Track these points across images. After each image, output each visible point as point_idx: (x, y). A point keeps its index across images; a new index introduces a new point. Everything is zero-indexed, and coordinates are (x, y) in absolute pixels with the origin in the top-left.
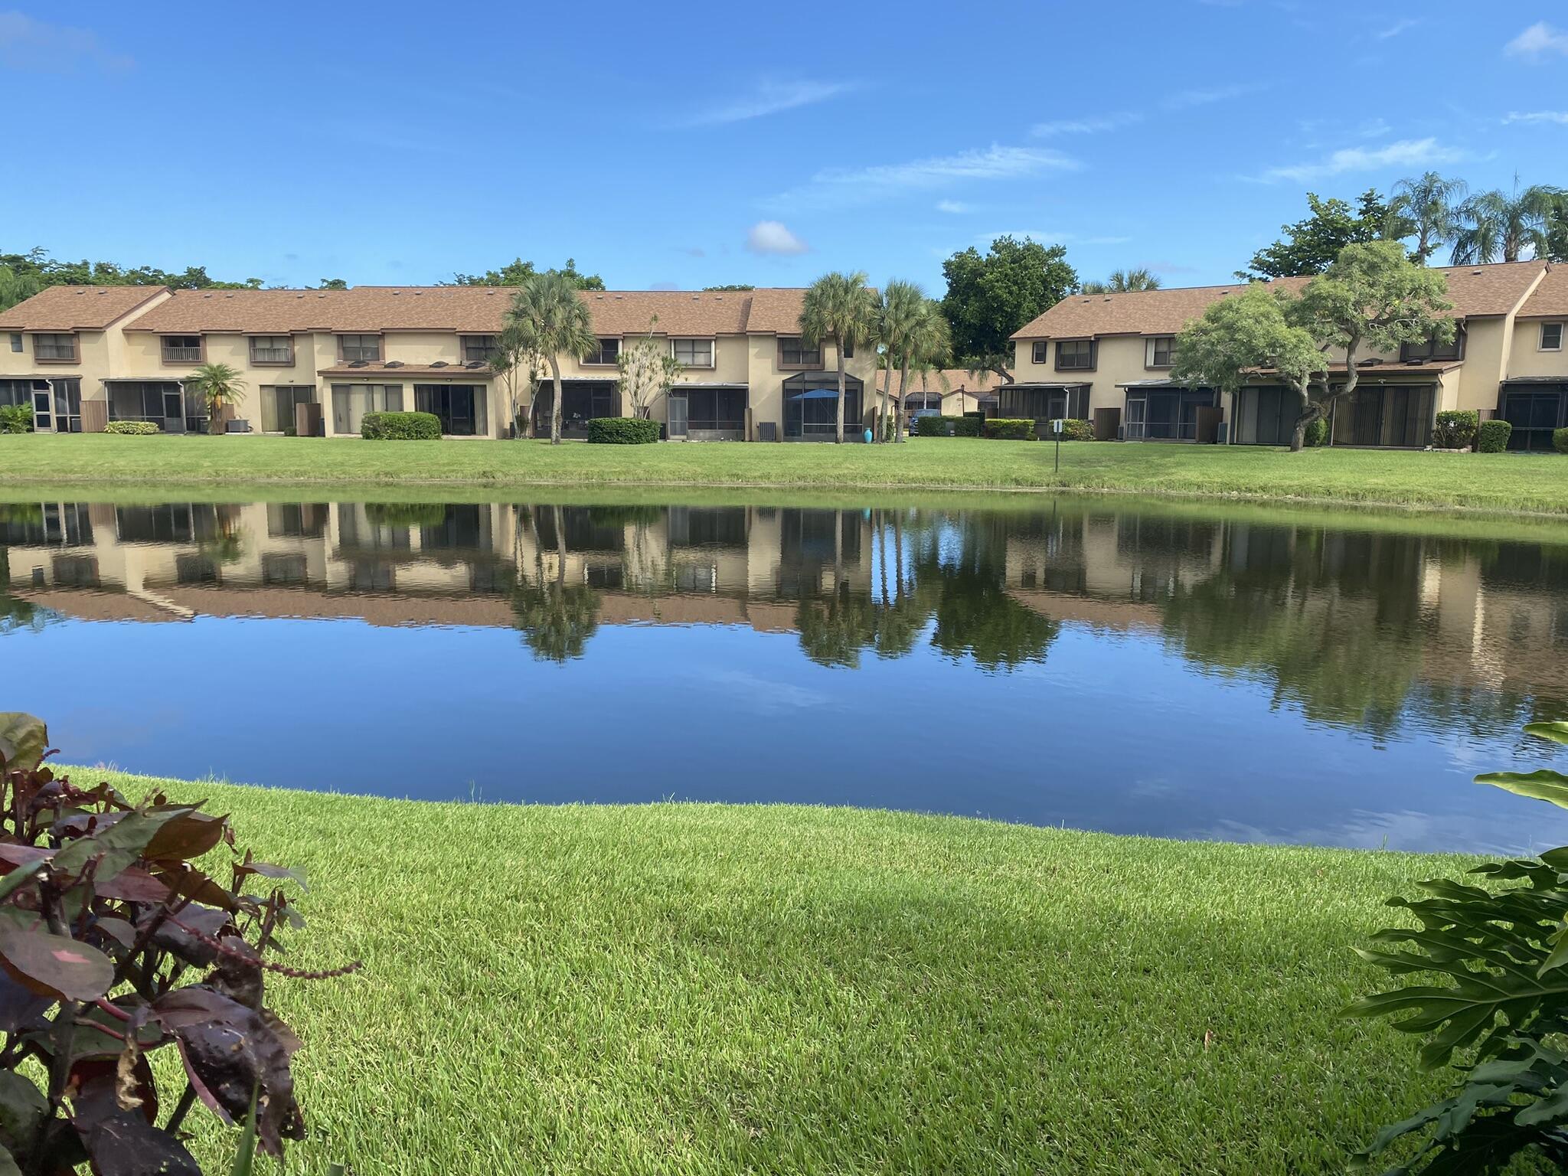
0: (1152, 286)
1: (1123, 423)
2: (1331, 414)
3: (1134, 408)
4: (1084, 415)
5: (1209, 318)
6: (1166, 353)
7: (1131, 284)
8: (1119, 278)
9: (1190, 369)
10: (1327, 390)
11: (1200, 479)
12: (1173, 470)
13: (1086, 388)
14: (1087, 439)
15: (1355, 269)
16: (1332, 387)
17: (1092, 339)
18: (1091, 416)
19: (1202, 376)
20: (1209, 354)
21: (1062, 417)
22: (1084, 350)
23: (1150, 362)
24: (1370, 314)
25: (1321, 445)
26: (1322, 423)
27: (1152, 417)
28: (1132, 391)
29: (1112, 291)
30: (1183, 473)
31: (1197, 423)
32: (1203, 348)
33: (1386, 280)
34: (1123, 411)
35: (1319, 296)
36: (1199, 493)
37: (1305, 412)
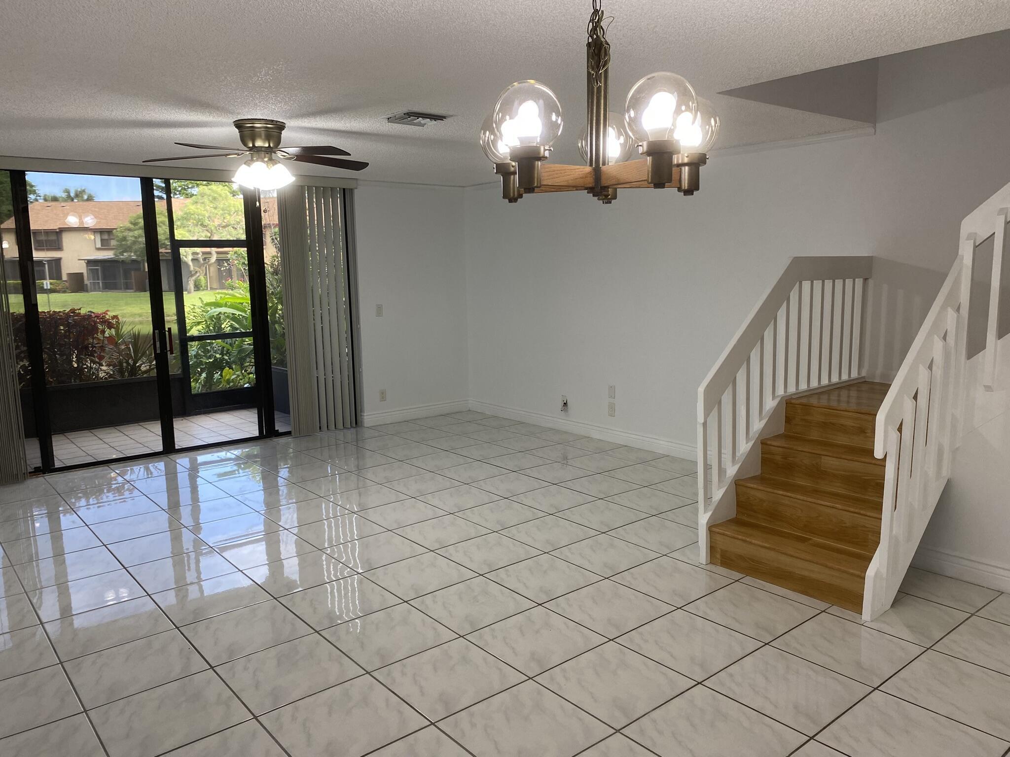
0: (90, 199)
1: (86, 282)
2: (206, 274)
3: (93, 273)
4: (59, 277)
5: (131, 223)
6: (107, 240)
7: (77, 196)
8: (67, 191)
9: (125, 251)
10: (202, 262)
11: (140, 312)
12: (124, 308)
13: (58, 261)
14: (64, 292)
15: (206, 200)
16: (205, 259)
17: (58, 231)
18: (65, 277)
19: (132, 254)
20: (134, 243)
21: (45, 279)
22: (53, 238)
23: (99, 245)
24: (216, 223)
25: (203, 290)
26: (202, 278)
27: (105, 278)
28: (89, 262)
29: (65, 200)
30: (130, 309)
31: (133, 281)
32: (131, 239)
33: (222, 206)
34: (85, 275)
35: (190, 213)
36: (140, 319)
37: (193, 273)
